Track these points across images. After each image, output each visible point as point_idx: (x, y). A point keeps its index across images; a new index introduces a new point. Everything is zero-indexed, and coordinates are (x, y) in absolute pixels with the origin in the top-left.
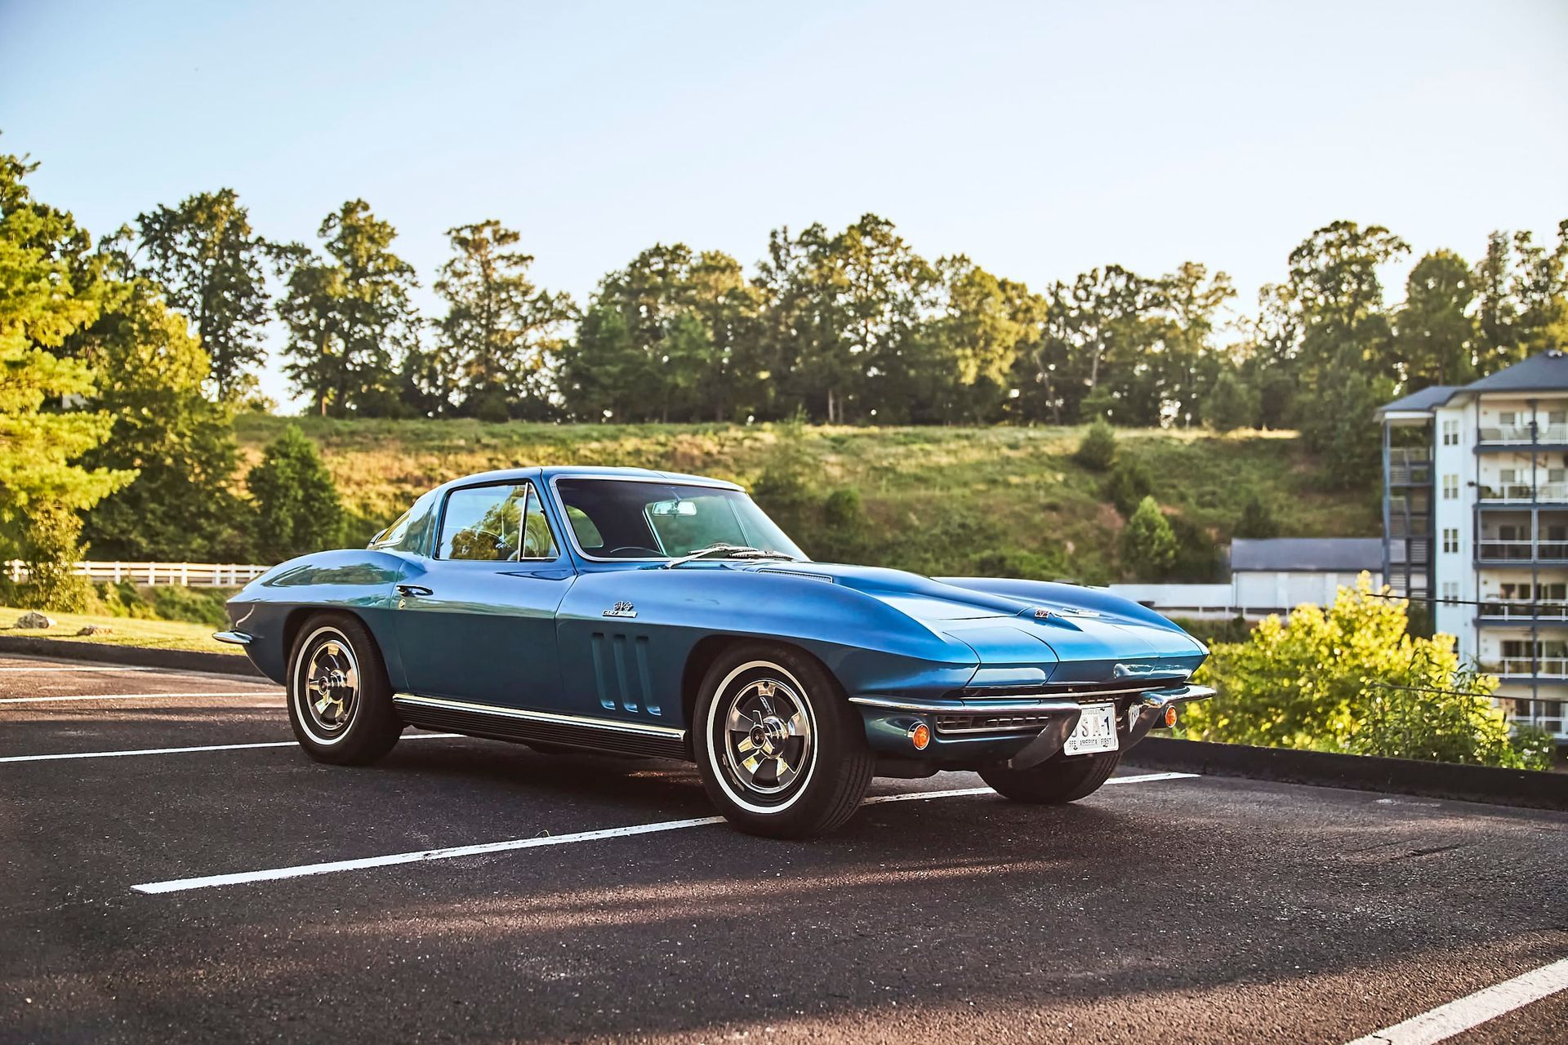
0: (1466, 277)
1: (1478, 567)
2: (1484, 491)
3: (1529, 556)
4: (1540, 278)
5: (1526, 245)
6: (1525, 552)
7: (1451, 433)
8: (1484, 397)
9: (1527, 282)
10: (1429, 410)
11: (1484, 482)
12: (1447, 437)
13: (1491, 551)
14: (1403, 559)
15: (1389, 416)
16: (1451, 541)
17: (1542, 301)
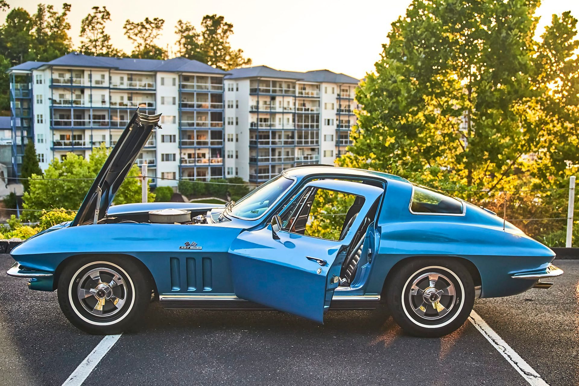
0: (30, 20)
1: (52, 129)
2: (54, 101)
3: (71, 125)
4: (57, 23)
5: (51, 10)
6: (69, 124)
7: (39, 79)
8: (54, 67)
9: (52, 24)
10: (30, 70)
11: (54, 98)
12: (37, 81)
13: (57, 123)
14: (20, 125)
15: (14, 71)
16: (40, 119)
17: (57, 31)
